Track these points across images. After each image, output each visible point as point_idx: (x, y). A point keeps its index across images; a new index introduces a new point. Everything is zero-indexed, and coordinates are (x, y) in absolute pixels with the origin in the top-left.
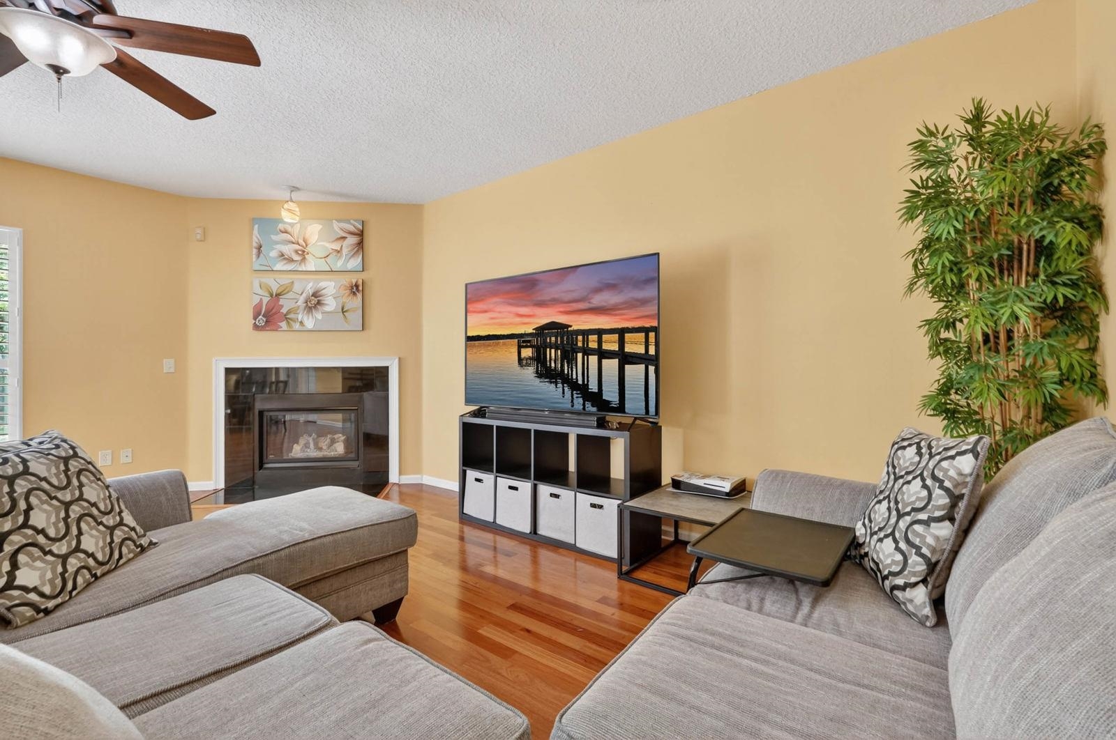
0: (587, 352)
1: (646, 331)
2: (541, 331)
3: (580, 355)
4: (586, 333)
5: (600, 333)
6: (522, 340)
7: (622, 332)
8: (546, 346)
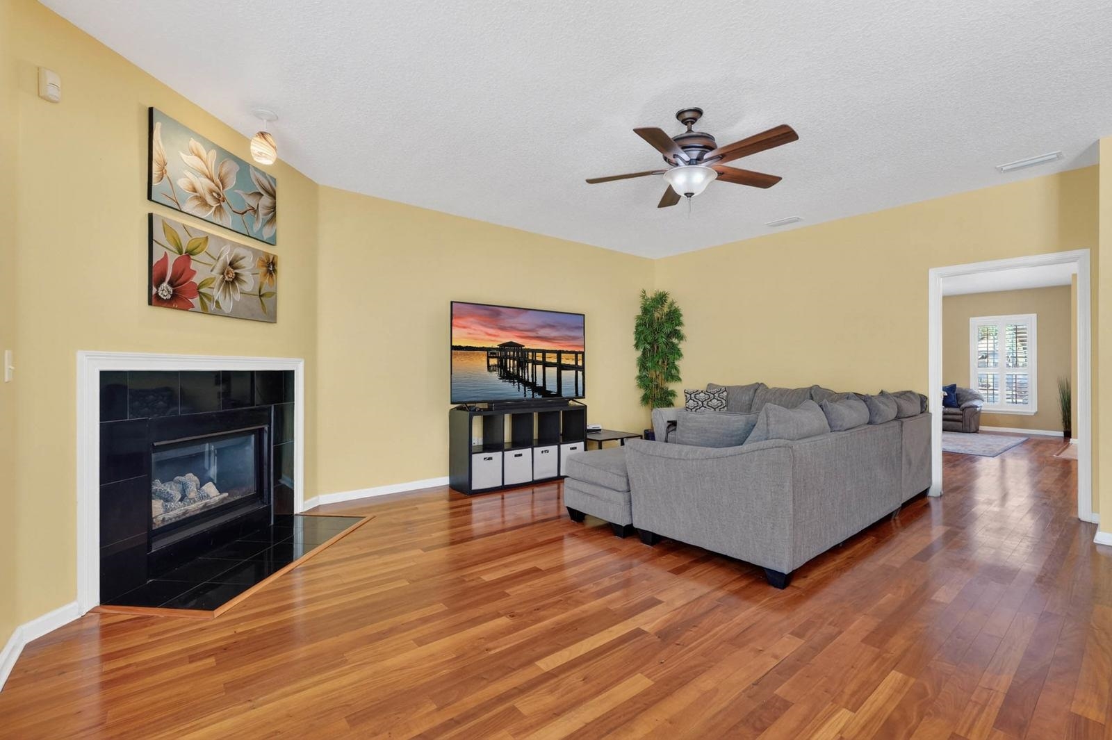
0: (535, 363)
1: (576, 353)
2: (504, 347)
3: (530, 365)
4: (534, 351)
5: (544, 352)
6: (490, 353)
7: (559, 353)
8: (506, 357)
